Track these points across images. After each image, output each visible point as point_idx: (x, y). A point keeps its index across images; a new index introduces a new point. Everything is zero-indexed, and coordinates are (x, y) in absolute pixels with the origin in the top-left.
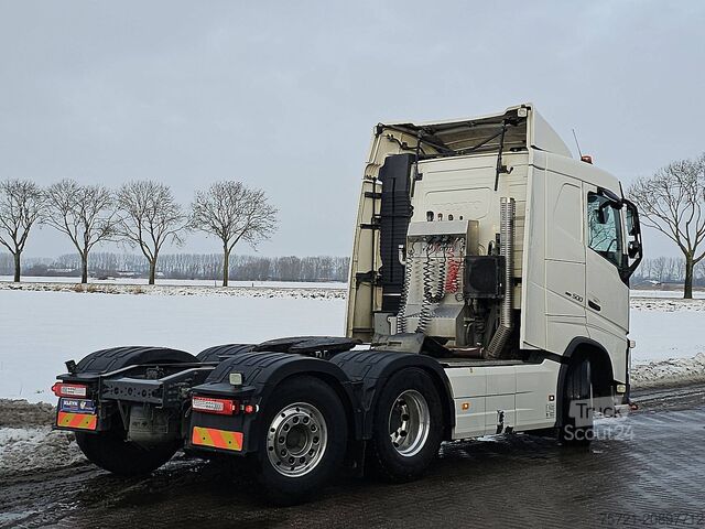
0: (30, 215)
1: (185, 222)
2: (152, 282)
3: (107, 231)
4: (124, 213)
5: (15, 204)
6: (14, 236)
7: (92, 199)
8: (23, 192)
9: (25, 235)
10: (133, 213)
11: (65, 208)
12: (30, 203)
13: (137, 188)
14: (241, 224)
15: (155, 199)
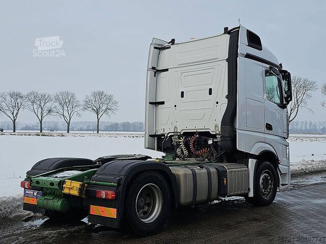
0: (19, 105)
1: (81, 107)
2: (68, 132)
3: (50, 111)
4: (57, 104)
5: (13, 101)
6: (13, 114)
7: (44, 98)
8: (16, 96)
9: (17, 113)
10: (61, 104)
11: (33, 102)
12: (19, 100)
13: (62, 94)
14: (104, 108)
15: (69, 98)
